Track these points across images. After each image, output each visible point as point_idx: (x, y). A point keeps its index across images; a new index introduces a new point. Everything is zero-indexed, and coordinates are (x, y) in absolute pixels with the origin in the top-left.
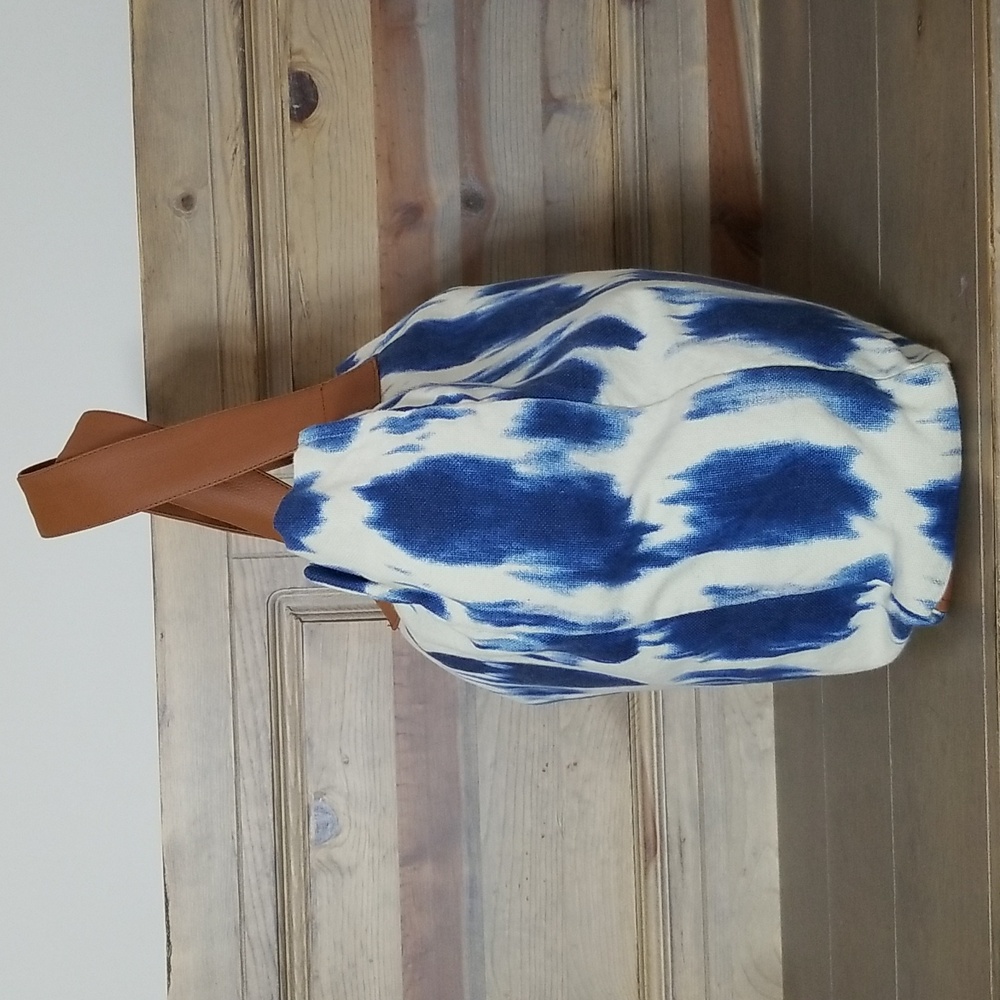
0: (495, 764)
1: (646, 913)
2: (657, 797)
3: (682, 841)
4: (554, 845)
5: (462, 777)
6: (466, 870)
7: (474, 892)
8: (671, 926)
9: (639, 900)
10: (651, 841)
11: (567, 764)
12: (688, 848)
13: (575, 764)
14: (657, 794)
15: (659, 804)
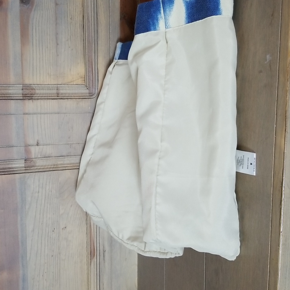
0: (33, 230)
1: (90, 278)
2: (95, 236)
3: (104, 251)
4: (57, 259)
5: (20, 237)
6: (21, 272)
7: (24, 280)
8: (99, 282)
9: (88, 274)
10: (93, 252)
11: (62, 228)
12: (106, 254)
13: (65, 228)
14: (95, 235)
15: (96, 238)
